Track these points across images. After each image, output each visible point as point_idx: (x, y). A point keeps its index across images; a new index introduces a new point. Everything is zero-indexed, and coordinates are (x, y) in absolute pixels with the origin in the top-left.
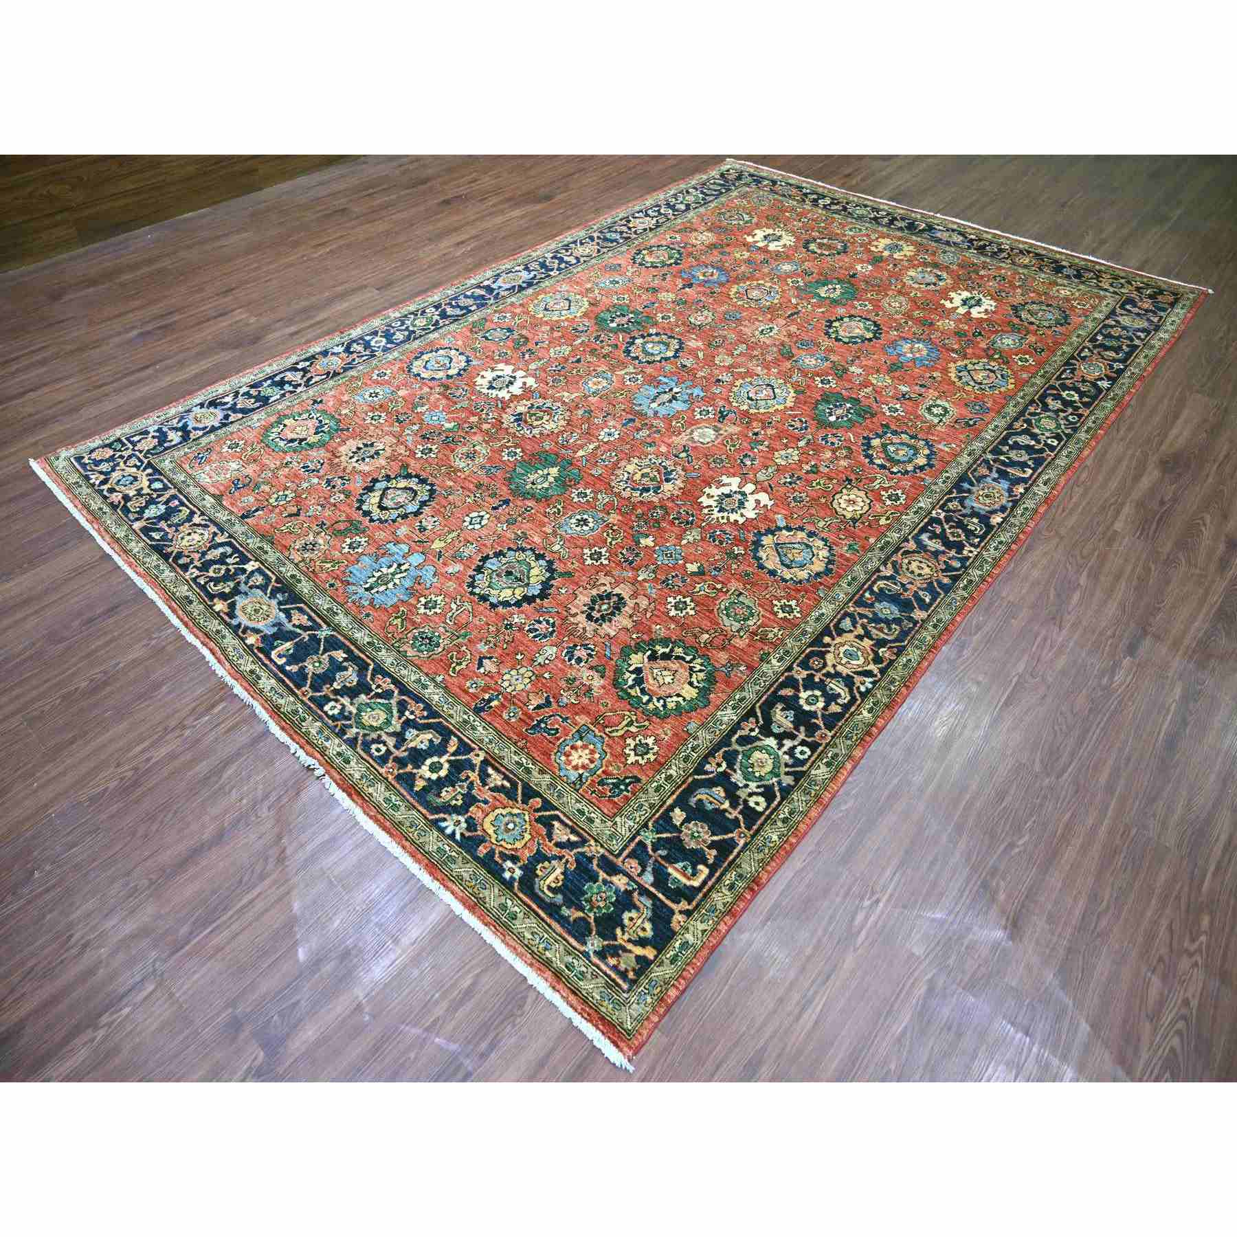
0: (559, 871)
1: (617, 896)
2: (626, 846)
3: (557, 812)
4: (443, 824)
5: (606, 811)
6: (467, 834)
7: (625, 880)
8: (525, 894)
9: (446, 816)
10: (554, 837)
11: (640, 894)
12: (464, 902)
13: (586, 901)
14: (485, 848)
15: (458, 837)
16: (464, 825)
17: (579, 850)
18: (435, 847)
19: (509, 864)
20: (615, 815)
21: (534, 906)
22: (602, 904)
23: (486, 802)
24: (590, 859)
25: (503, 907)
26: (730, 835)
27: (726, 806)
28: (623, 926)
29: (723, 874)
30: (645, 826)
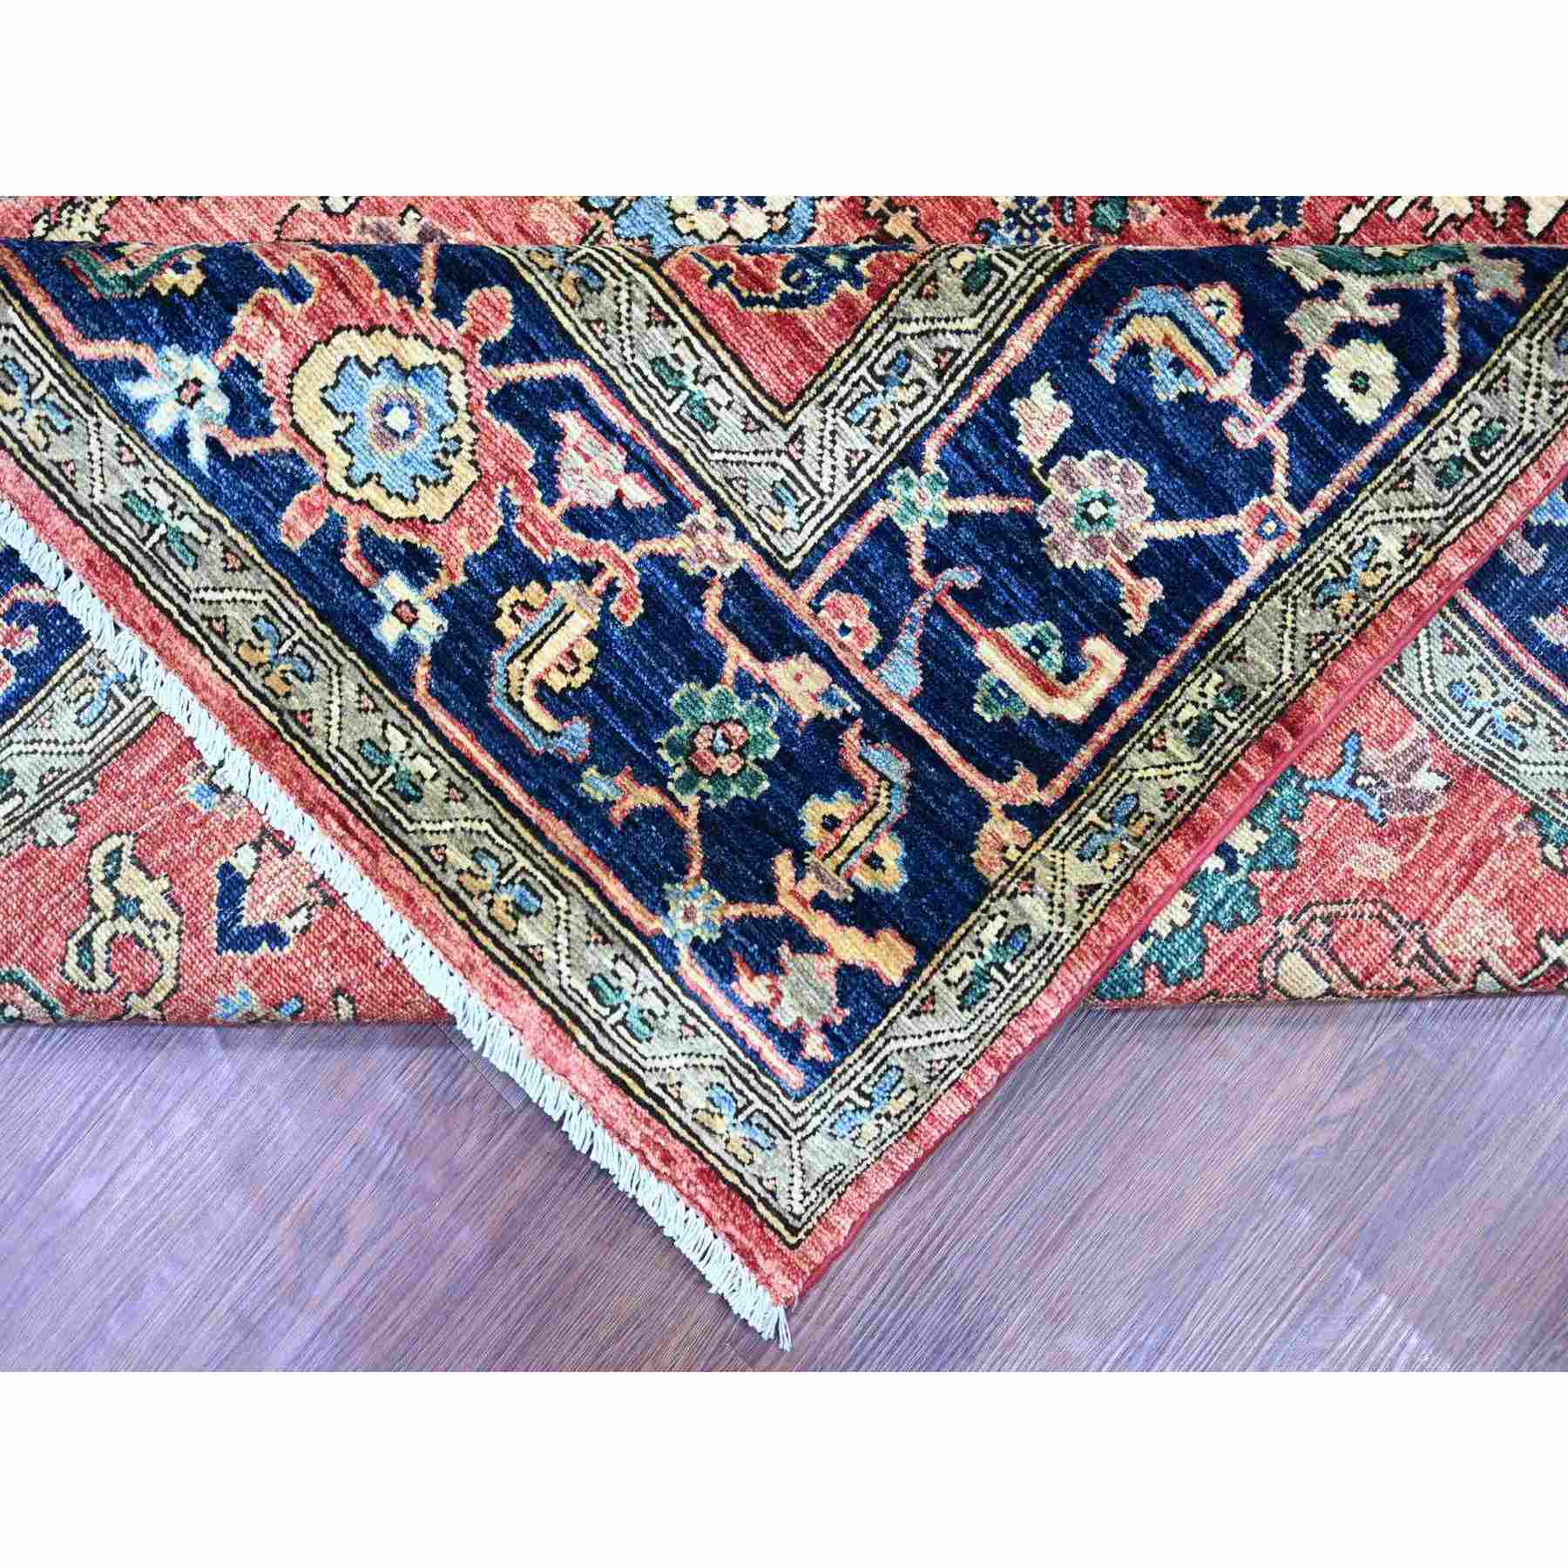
0: (580, 624)
1: (787, 740)
2: (832, 538)
3: (573, 369)
4: (137, 391)
5: (764, 373)
6: (237, 447)
7: (818, 678)
8: (456, 716)
9: (142, 354)
10: (566, 483)
11: (868, 736)
12: (232, 722)
13: (674, 749)
14: (309, 511)
15: (199, 454)
16: (219, 404)
17: (657, 545)
18: (116, 489)
19: (395, 587)
20: (800, 397)
21: (487, 762)
22: (728, 765)
23: (295, 290)
24: (696, 587)
25: (374, 751)
26: (1225, 523)
27: (1236, 383)
28: (800, 853)
29: (1171, 682)
30: (911, 457)
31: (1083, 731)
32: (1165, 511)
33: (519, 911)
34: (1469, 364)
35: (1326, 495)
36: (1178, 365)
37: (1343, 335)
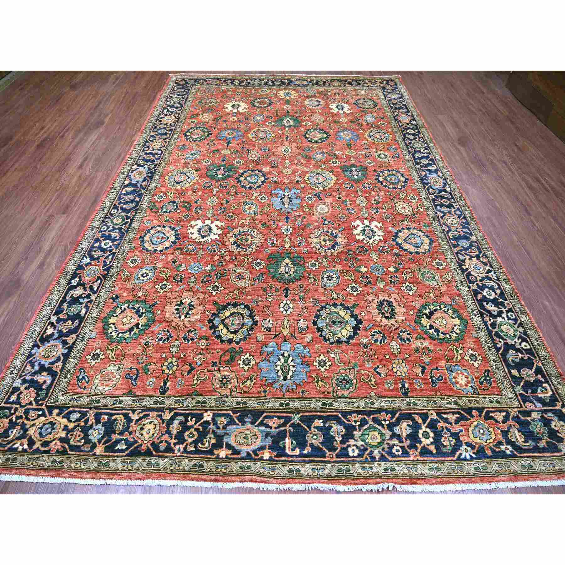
0: (516, 432)
1: (542, 422)
2: (518, 400)
3: (486, 410)
4: (463, 456)
5: (496, 393)
6: (475, 451)
7: (536, 413)
8: (524, 453)
9: (459, 452)
10: (499, 420)
11: (546, 414)
13: (538, 434)
14: (487, 449)
15: (474, 456)
16: (469, 449)
17: (511, 417)
18: (473, 469)
19: (503, 448)
20: (500, 391)
21: (531, 455)
22: (542, 430)
23: (461, 431)
24: (518, 417)
25: (523, 467)
26: (535, 365)
27: (520, 355)
28: (557, 431)
29: (552, 382)
30: (513, 387)
31: (554, 393)
32: (531, 369)
33: (554, 467)
34: (528, 337)
35: (536, 355)
36: (516, 358)
37: (520, 344)
